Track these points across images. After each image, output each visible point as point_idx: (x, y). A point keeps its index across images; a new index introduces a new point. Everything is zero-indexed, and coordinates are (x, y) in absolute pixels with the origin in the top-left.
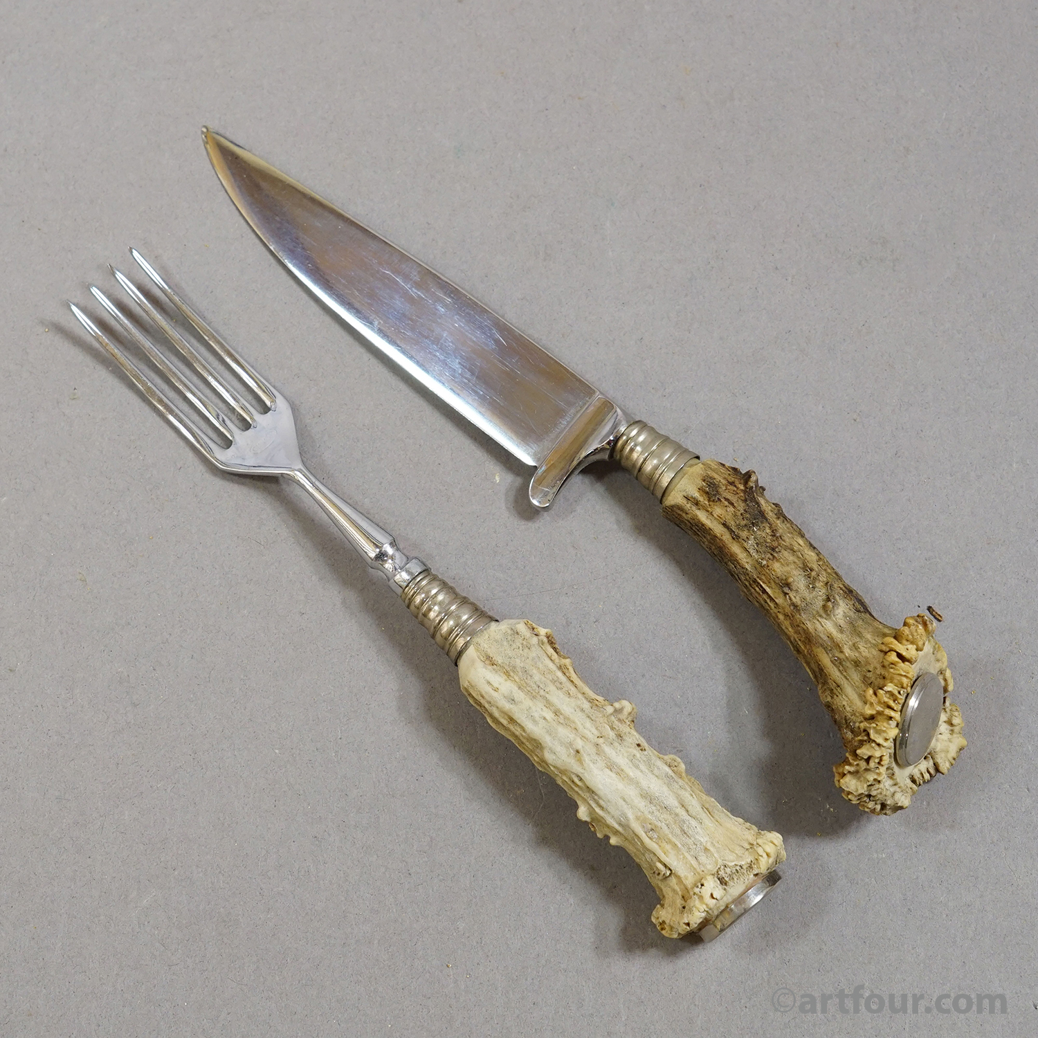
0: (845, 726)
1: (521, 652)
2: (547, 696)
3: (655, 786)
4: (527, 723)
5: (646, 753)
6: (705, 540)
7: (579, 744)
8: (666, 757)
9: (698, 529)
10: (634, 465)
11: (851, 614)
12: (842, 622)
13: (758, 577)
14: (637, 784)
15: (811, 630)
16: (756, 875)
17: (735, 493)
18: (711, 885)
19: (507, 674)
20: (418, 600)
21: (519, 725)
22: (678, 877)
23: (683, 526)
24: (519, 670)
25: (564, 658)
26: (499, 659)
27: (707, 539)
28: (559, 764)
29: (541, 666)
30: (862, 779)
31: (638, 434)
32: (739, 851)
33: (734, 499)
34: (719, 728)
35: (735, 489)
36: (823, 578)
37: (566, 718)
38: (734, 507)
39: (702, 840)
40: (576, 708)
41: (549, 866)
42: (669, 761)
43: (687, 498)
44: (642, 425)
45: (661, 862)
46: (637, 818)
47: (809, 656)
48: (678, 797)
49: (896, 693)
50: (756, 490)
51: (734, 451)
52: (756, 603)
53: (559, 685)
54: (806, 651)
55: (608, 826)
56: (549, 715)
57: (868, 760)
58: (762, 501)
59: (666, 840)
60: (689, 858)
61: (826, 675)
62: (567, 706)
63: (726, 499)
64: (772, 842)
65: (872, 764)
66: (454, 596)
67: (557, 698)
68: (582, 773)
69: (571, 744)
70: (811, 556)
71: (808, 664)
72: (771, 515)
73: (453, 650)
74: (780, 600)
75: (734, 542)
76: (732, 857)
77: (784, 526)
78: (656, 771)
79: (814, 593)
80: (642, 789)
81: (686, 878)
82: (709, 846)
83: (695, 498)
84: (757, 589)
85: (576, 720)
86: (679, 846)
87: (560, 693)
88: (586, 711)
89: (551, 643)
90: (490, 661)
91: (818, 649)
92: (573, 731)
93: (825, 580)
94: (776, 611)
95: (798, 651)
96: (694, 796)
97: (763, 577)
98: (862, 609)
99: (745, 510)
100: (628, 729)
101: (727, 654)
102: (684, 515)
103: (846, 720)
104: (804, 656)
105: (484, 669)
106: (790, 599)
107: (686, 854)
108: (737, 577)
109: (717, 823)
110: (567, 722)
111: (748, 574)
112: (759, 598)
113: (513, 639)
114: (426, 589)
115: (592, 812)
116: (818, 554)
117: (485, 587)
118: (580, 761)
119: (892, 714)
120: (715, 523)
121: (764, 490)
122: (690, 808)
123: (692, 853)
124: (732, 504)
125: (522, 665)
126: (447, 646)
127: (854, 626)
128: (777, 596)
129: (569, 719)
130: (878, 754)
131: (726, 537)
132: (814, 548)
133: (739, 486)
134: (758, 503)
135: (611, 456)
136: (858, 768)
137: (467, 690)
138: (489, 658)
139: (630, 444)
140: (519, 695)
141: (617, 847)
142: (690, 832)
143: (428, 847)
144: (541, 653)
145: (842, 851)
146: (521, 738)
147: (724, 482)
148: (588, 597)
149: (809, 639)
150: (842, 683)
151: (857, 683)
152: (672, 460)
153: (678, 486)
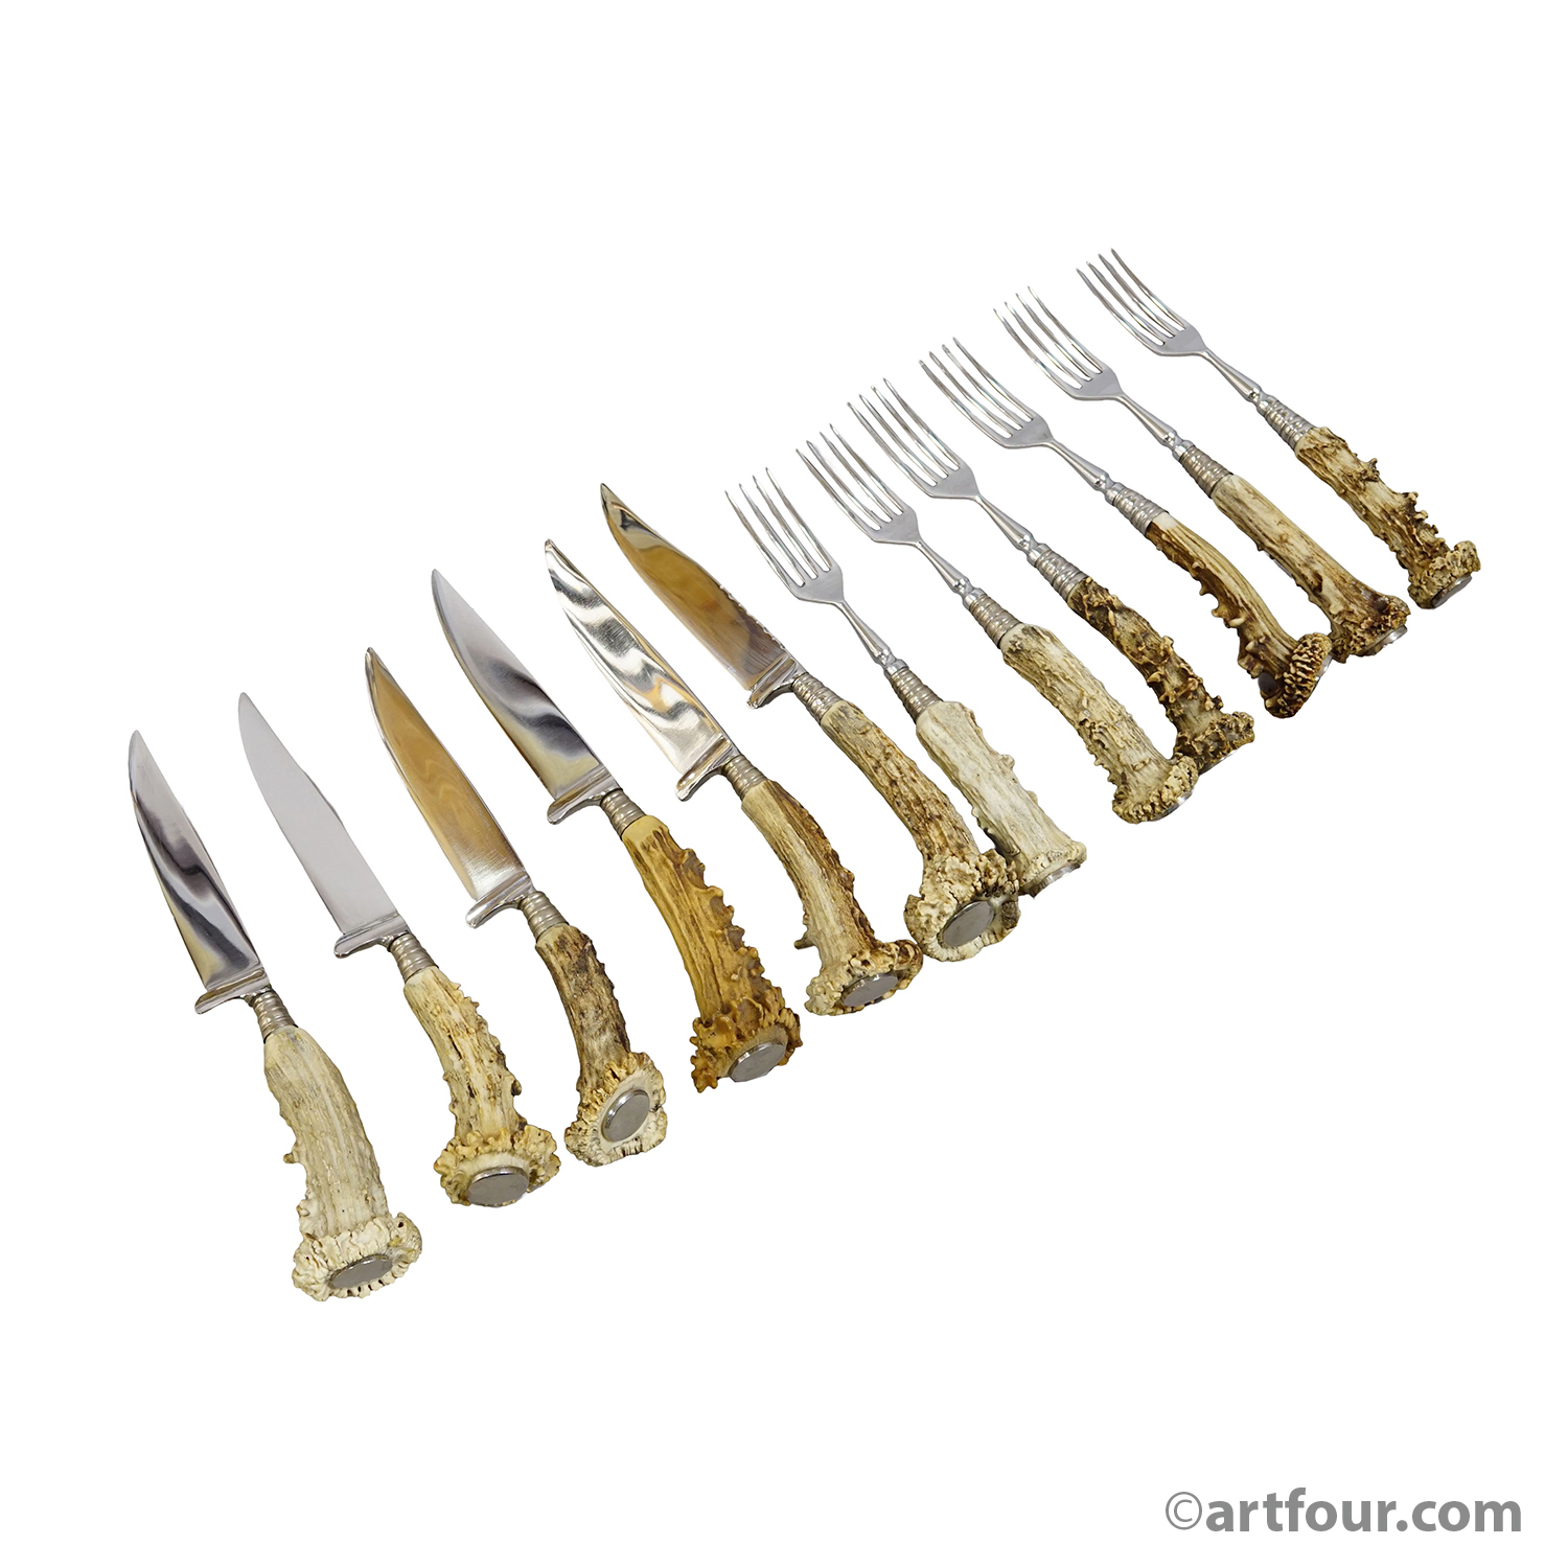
3: (1019, 803)
7: (980, 771)
16: (1069, 860)
18: (1042, 859)
19: (945, 729)
26: (941, 720)
32: (1061, 846)
33: (573, 954)
35: (577, 946)
39: (1041, 836)
46: (1006, 818)
50: (590, 950)
55: (989, 821)
58: (591, 958)
59: (1021, 833)
60: (1032, 844)
65: (581, 1133)
69: (975, 771)
81: (1029, 854)
82: (1045, 840)
86: (1028, 837)
90: (936, 720)
92: (977, 765)
100: (1009, 770)
115: (980, 811)
119: (597, 1107)
121: (595, 951)
122: (1037, 818)
123: (1034, 842)
125: (953, 725)
130: (584, 1128)
134: (587, 960)
140: (949, 740)
142: (1035, 831)
147: (572, 942)
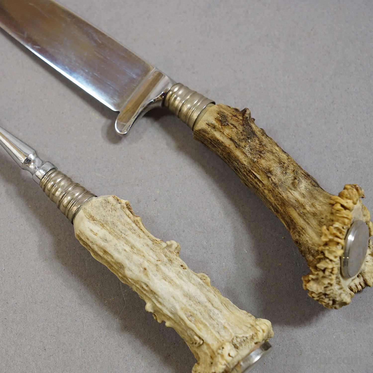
0: (308, 253)
1: (111, 213)
2: (126, 237)
3: (193, 290)
4: (114, 253)
5: (186, 270)
6: (219, 149)
7: (146, 264)
8: (198, 275)
9: (216, 143)
10: (176, 108)
11: (310, 187)
12: (304, 192)
13: (252, 169)
14: (182, 288)
15: (285, 197)
16: (256, 343)
17: (237, 121)
18: (228, 348)
19: (103, 225)
20: (49, 185)
21: (110, 255)
22: (208, 345)
23: (206, 142)
24: (109, 223)
25: (137, 217)
26: (98, 217)
27: (221, 149)
28: (134, 277)
29: (122, 220)
30: (320, 283)
31: (179, 90)
32: (245, 328)
33: (236, 124)
34: (230, 261)
35: (237, 119)
36: (291, 167)
37: (138, 250)
38: (237, 128)
39: (222, 321)
40: (144, 244)
41: (129, 343)
42: (200, 276)
43: (208, 124)
44: (181, 86)
45: (197, 335)
46: (182, 309)
47: (284, 213)
48: (206, 296)
49: (341, 228)
50: (249, 119)
51: (235, 103)
52: (250, 185)
53: (133, 231)
54: (282, 210)
55: (164, 315)
56: (128, 248)
57: (324, 271)
58: (253, 126)
59: (200, 322)
60: (214, 332)
61: (295, 223)
62: (138, 243)
63: (232, 124)
64: (265, 324)
65: (327, 273)
66: (70, 183)
67: (133, 238)
68: (148, 282)
69: (141, 265)
70: (283, 156)
71: (283, 218)
72: (259, 134)
73: (70, 213)
74: (265, 182)
75: (237, 149)
76: (240, 332)
77: (267, 140)
78: (192, 281)
79: (286, 176)
80: (184, 291)
81: (213, 345)
82: (226, 325)
83: (213, 124)
84: (251, 176)
85: (144, 251)
86: (208, 325)
87: (134, 236)
88: (150, 246)
89: (129, 209)
90: (92, 218)
91: (290, 209)
92: (143, 258)
93: (293, 169)
94: (263, 188)
95: (277, 211)
96: (216, 296)
97: (255, 169)
98: (316, 185)
99: (243, 130)
100: (175, 257)
101: (233, 218)
102: (207, 135)
103: (308, 249)
104: (281, 214)
105: (89, 223)
106: (272, 180)
107: (213, 330)
108: (239, 170)
109: (230, 312)
110: (139, 252)
111: (246, 168)
112: (253, 182)
113: (106, 206)
114: (54, 179)
115: (154, 306)
116: (288, 156)
117: (90, 182)
118: (147, 275)
119: (339, 240)
120: (225, 138)
121: (254, 120)
122: (214, 303)
123: (216, 329)
124: (235, 127)
125: (111, 220)
126: (67, 212)
127: (312, 194)
128: (263, 180)
129: (139, 250)
130: (330, 266)
131: (232, 147)
132: (285, 153)
133: (239, 117)
134: (250, 126)
135: (163, 104)
136: (318, 276)
137: (79, 236)
138: (91, 216)
139: (174, 96)
140: (109, 237)
141: (170, 328)
142: (215, 317)
143: (56, 333)
144: (122, 213)
145: (308, 334)
146: (111, 263)
147: (230, 115)
148: (150, 186)
149: (284, 203)
150: (305, 227)
151: (315, 226)
152: (199, 104)
153: (203, 118)
